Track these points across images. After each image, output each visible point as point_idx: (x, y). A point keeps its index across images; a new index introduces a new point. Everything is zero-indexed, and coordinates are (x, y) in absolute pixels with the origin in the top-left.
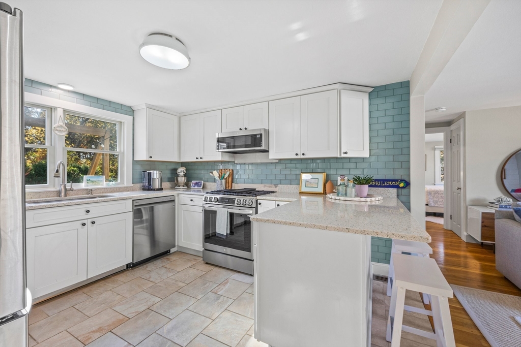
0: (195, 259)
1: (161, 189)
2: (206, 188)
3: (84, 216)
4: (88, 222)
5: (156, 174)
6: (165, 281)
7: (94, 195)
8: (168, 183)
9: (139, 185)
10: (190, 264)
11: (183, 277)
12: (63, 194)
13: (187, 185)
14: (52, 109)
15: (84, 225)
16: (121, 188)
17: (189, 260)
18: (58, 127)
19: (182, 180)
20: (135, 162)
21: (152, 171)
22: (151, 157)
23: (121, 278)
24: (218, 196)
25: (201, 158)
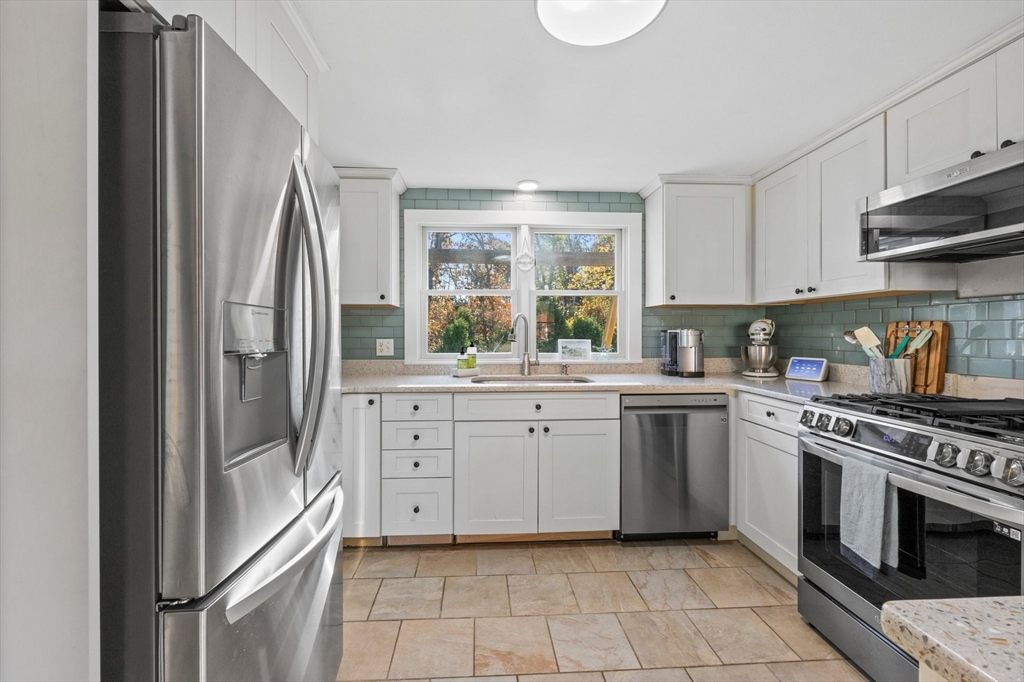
0: (779, 591)
1: (699, 375)
2: (837, 381)
3: (533, 414)
4: (539, 427)
5: (688, 338)
6: (671, 614)
7: (570, 375)
8: (727, 360)
9: (654, 362)
10: (756, 600)
11: (721, 634)
12: (526, 370)
13: (778, 366)
14: (515, 229)
15: (532, 430)
16: (619, 365)
17: (759, 586)
18: (522, 257)
19: (760, 352)
20: (647, 311)
21: (678, 331)
22: (673, 298)
23: (595, 555)
24: (853, 417)
25: (811, 290)
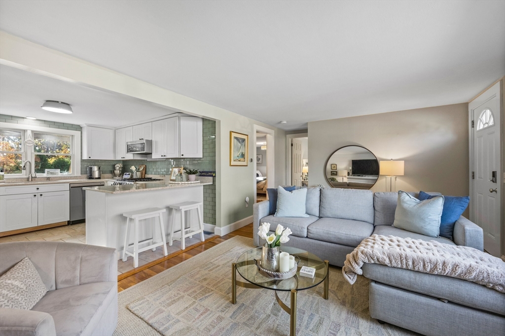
1: (99, 178)
3: (36, 191)
4: (38, 195)
5: (95, 168)
8: (110, 174)
9: (85, 176)
12: (30, 179)
13: (121, 175)
14: (25, 131)
15: (35, 196)
16: (72, 177)
18: (28, 141)
19: (118, 172)
21: (92, 167)
22: (90, 157)
25: (124, 158)
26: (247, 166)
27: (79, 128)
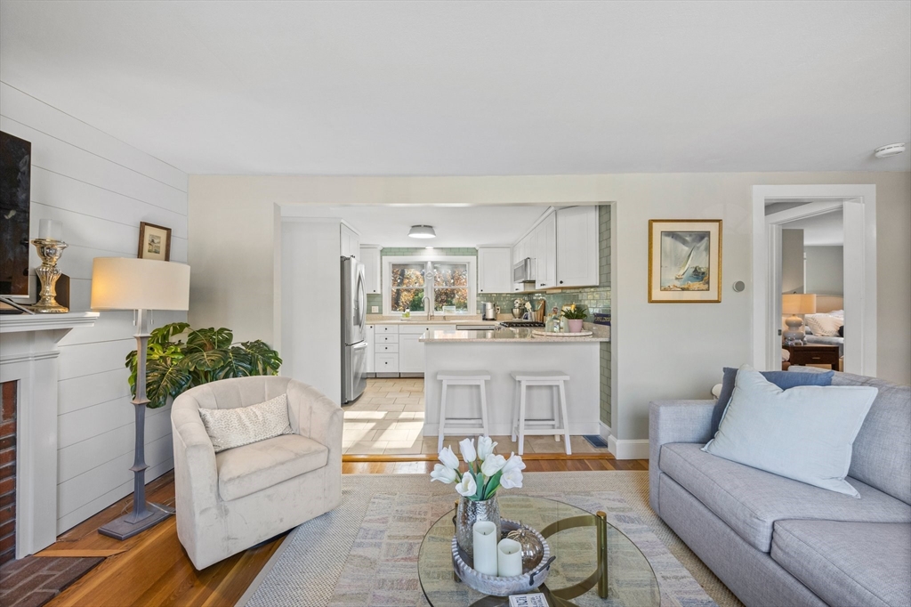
5: (490, 306)
9: (480, 315)
18: (428, 274)
20: (478, 296)
21: (487, 303)
22: (482, 291)
26: (718, 302)
27: (474, 252)
